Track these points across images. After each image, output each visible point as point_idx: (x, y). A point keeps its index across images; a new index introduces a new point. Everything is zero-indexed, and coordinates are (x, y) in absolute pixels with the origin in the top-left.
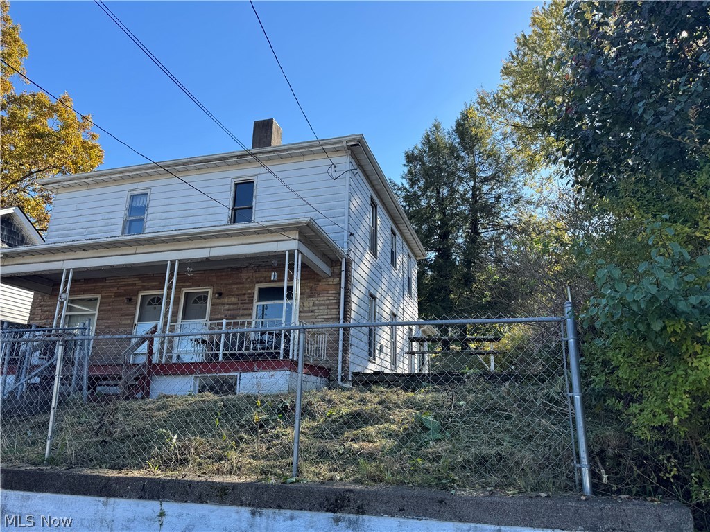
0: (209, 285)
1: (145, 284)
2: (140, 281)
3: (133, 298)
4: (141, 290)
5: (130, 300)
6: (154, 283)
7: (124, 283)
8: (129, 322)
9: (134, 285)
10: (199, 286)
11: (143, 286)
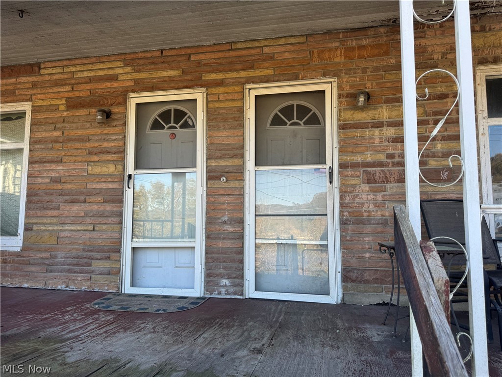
0: (324, 75)
1: (142, 75)
2: (128, 69)
3: (115, 110)
4: (133, 91)
5: (108, 115)
6: (165, 74)
7: (86, 74)
8: (111, 169)
9: (114, 78)
10: (296, 79)
11: (137, 82)
